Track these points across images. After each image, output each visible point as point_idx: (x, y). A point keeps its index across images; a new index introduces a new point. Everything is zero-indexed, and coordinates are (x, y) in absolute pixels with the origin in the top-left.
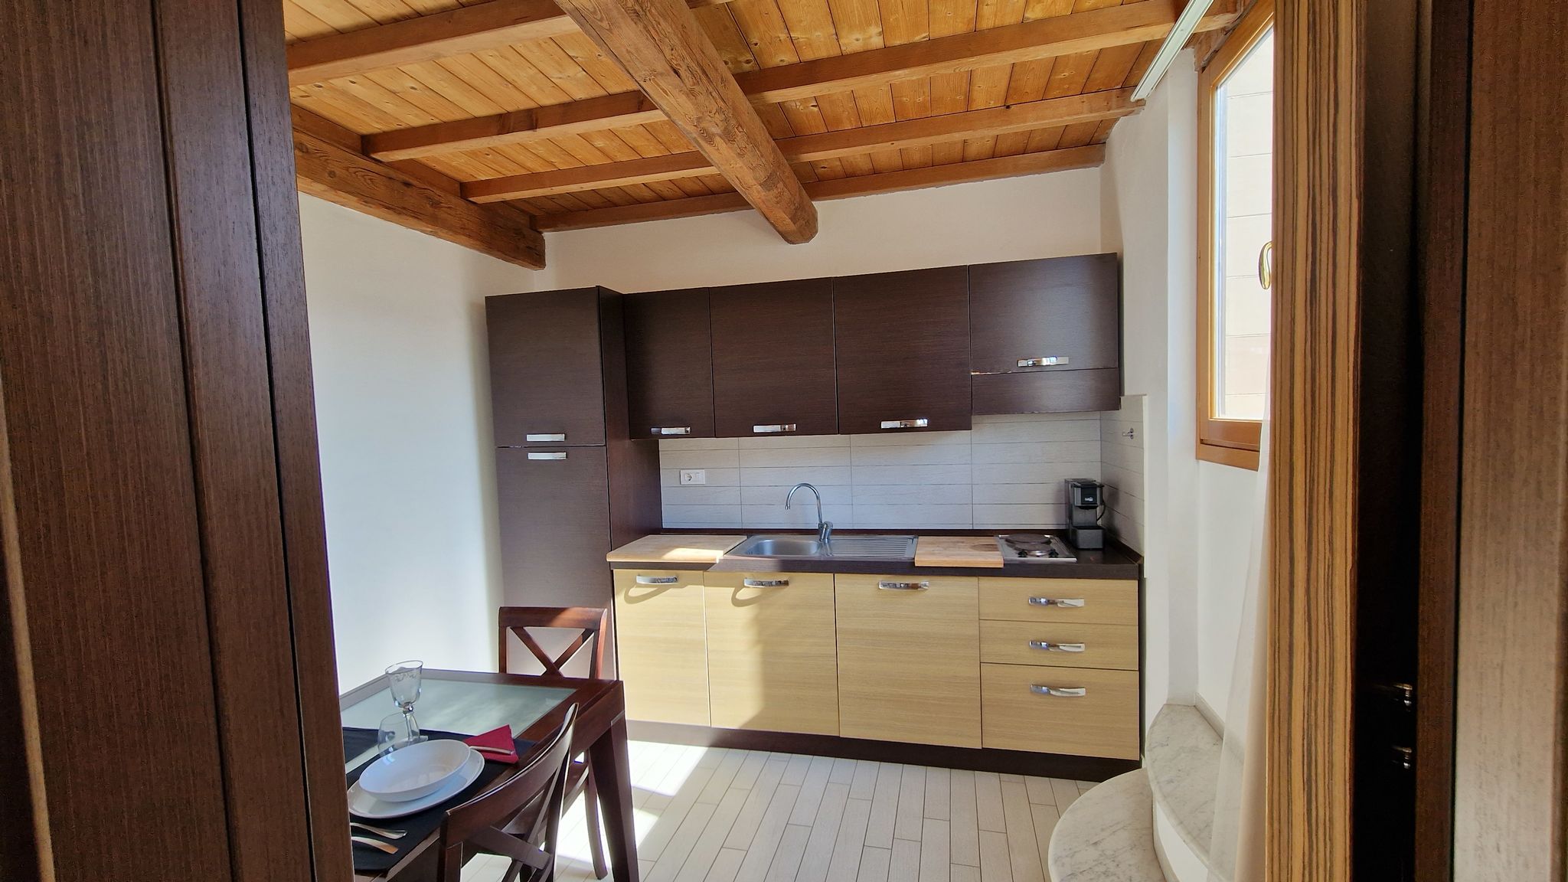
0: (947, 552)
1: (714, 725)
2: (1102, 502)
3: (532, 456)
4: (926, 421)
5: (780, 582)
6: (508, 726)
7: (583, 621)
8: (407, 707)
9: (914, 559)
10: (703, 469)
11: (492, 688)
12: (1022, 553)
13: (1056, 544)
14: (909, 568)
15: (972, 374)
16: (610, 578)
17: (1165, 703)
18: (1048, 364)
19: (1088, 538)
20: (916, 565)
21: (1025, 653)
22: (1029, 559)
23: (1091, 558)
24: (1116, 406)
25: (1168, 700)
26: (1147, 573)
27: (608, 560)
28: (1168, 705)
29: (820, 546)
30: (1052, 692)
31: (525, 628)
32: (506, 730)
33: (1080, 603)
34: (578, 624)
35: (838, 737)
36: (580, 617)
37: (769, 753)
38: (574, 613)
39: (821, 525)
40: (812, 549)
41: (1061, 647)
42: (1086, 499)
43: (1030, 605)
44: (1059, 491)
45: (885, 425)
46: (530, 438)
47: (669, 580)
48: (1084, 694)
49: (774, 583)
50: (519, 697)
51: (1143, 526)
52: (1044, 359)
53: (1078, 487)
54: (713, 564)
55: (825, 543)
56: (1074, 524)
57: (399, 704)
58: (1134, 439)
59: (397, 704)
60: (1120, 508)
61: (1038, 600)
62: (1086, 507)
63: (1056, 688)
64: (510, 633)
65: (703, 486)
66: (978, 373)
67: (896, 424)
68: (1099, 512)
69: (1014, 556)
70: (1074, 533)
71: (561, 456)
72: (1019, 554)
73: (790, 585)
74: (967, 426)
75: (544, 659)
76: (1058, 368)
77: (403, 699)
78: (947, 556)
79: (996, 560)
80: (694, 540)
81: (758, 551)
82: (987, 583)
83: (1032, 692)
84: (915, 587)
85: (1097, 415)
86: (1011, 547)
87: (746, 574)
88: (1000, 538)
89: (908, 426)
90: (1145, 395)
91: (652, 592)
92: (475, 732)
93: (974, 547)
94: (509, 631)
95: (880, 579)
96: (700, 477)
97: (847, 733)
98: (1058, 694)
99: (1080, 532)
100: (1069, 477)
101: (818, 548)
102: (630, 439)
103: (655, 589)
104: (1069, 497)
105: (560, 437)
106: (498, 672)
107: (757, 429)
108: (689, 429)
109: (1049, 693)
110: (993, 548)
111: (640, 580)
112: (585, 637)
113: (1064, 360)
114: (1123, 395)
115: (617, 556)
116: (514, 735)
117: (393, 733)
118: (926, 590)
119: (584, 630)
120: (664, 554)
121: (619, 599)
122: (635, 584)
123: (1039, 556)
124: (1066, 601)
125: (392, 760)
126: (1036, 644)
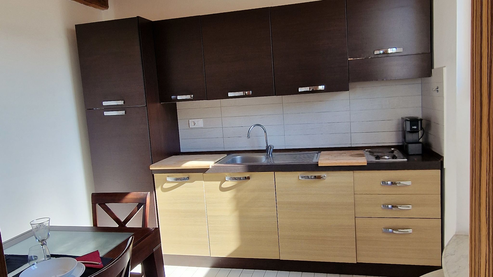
0: (336, 158)
1: (213, 256)
2: (422, 128)
3: (106, 113)
4: (324, 86)
5: (245, 177)
6: (98, 250)
7: (137, 199)
8: (43, 242)
9: (318, 162)
10: (201, 119)
11: (90, 234)
12: (377, 157)
13: (396, 153)
14: (316, 167)
15: (349, 59)
16: (152, 178)
17: (454, 234)
18: (392, 52)
19: (414, 149)
20: (319, 165)
21: (380, 211)
22: (381, 160)
23: (415, 159)
24: (429, 74)
25: (456, 232)
26: (446, 165)
27: (151, 169)
28: (456, 235)
29: (267, 158)
30: (394, 232)
31: (106, 204)
32: (97, 252)
33: (409, 183)
34: (134, 201)
35: (279, 260)
36: (135, 197)
37: (242, 269)
38: (133, 195)
39: (267, 147)
40: (263, 159)
41: (399, 207)
42: (413, 127)
43: (382, 185)
44: (398, 124)
45: (300, 90)
46: (105, 103)
47: (184, 179)
48: (411, 232)
49: (242, 178)
50: (103, 238)
51: (443, 140)
52: (389, 49)
53: (408, 121)
54: (209, 169)
55: (270, 157)
56: (406, 142)
57: (39, 240)
58: (439, 92)
59: (37, 240)
60: (432, 132)
61: (386, 182)
62: (413, 131)
63: (396, 229)
64: (99, 208)
65: (202, 128)
66: (352, 59)
67: (307, 89)
68: (420, 135)
69: (373, 159)
70: (407, 147)
71: (122, 113)
72: (375, 158)
73: (250, 179)
74: (346, 89)
75: (117, 220)
76: (397, 54)
77: (40, 238)
78: (336, 160)
79: (362, 161)
80: (198, 157)
81: (234, 162)
82: (359, 174)
83: (383, 232)
84: (319, 178)
85: (419, 81)
86: (372, 155)
87: (226, 174)
88: (367, 151)
89: (314, 90)
90: (445, 67)
91: (176, 185)
92: (80, 255)
93: (352, 155)
94: (97, 205)
95: (299, 174)
96: (200, 123)
97: (284, 257)
98: (397, 232)
99: (410, 145)
100: (403, 116)
101: (266, 159)
102: (160, 102)
103: (177, 184)
104: (404, 128)
105: (121, 103)
106: (93, 226)
107: (230, 94)
108: (192, 96)
109: (392, 232)
110: (362, 155)
111: (169, 179)
112: (139, 207)
113: (400, 50)
114: (433, 68)
115: (155, 166)
116: (101, 255)
117: (37, 257)
118: (325, 179)
119: (138, 203)
120: (182, 165)
121: (158, 190)
122: (166, 181)
123: (387, 159)
124: (402, 182)
125: (36, 268)
126: (385, 206)
